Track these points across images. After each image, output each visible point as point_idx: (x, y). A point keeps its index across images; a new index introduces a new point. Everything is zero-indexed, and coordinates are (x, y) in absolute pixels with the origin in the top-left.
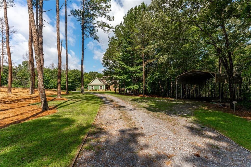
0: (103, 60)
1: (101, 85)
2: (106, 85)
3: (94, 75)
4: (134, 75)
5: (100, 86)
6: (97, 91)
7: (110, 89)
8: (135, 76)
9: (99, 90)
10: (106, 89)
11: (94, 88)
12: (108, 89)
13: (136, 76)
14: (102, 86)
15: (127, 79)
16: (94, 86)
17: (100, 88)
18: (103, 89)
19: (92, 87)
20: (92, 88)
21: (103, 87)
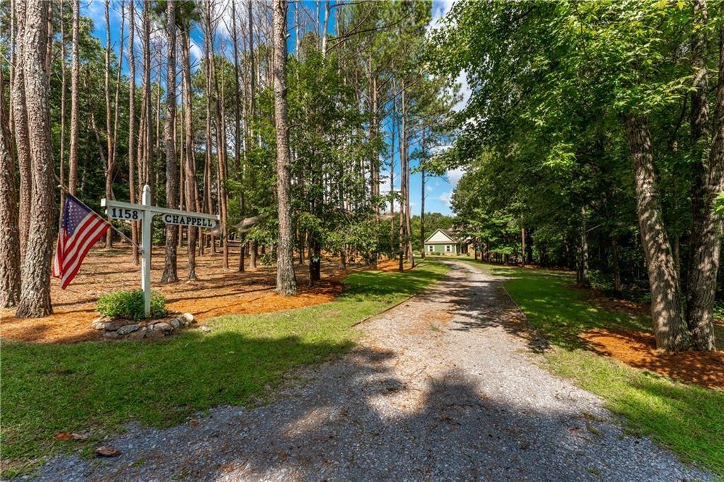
0: (452, 200)
1: (448, 244)
2: (458, 245)
3: (433, 221)
4: (503, 231)
5: (446, 246)
6: (441, 256)
7: (467, 251)
8: (504, 233)
9: (443, 254)
10: (458, 253)
11: (434, 251)
12: (462, 253)
13: (507, 232)
14: (451, 246)
15: (491, 238)
16: (434, 246)
17: (446, 250)
18: (452, 252)
19: (431, 247)
20: (431, 250)
21: (453, 249)
